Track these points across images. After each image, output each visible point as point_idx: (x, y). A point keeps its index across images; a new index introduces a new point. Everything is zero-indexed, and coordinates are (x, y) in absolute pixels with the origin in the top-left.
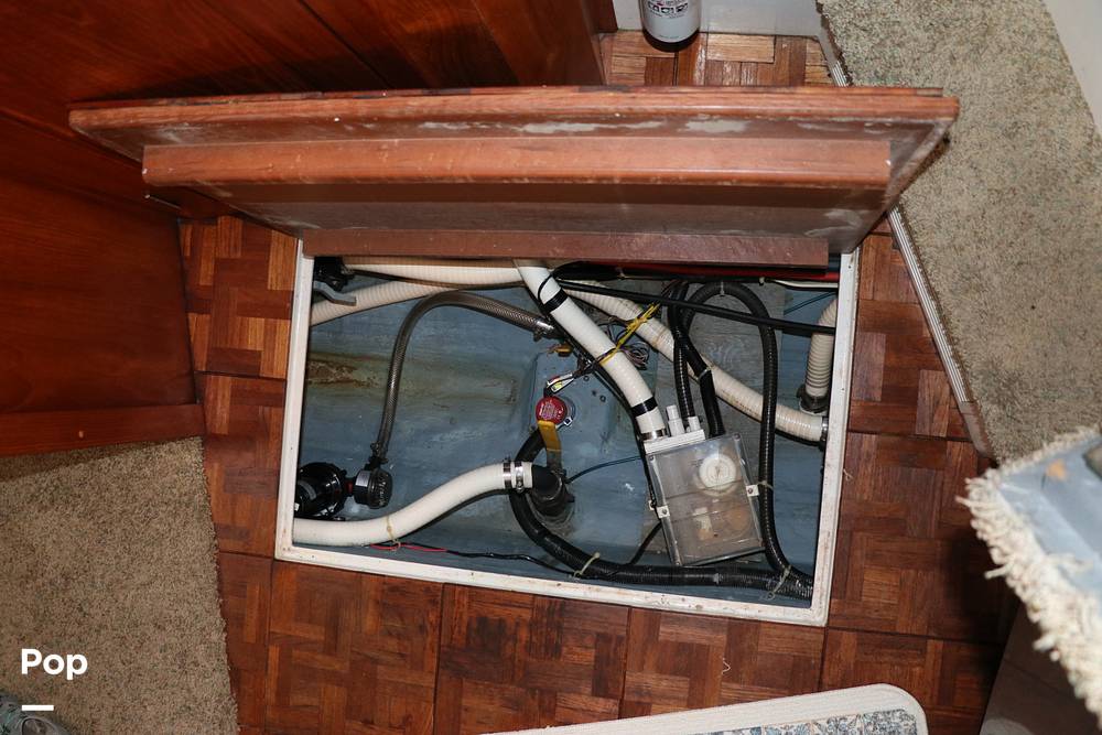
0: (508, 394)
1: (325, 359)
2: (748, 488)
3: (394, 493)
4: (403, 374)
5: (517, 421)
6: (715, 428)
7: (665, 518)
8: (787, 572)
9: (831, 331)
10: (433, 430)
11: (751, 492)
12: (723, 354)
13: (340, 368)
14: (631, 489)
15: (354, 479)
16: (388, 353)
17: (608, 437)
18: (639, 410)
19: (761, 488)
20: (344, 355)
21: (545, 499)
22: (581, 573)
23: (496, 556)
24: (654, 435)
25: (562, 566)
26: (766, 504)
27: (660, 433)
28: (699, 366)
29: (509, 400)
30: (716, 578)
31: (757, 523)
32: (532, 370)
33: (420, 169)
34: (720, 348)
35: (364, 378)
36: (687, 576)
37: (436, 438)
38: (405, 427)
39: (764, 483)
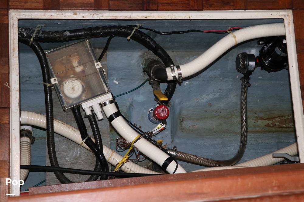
0: (184, 123)
1: (283, 129)
2: (57, 82)
3: (235, 63)
4: (240, 126)
5: (178, 108)
6: (77, 110)
7: (97, 62)
8: (32, 39)
9: (22, 167)
10: (219, 99)
11: (55, 80)
12: (77, 153)
13: (274, 125)
14: (115, 81)
15: (256, 65)
16: (250, 136)
17: (130, 106)
18: (117, 114)
19: (50, 82)
20: (274, 132)
21: (159, 65)
22: (135, 28)
23: (178, 32)
24: (107, 103)
25: (145, 31)
26: (46, 74)
27: (105, 104)
28: (88, 142)
29: (183, 119)
30: (68, 34)
31: (50, 65)
32: (174, 135)
33: (255, 177)
34: (78, 155)
35: (260, 121)
36: (83, 33)
37: (217, 95)
38: (234, 98)
39: (48, 85)
